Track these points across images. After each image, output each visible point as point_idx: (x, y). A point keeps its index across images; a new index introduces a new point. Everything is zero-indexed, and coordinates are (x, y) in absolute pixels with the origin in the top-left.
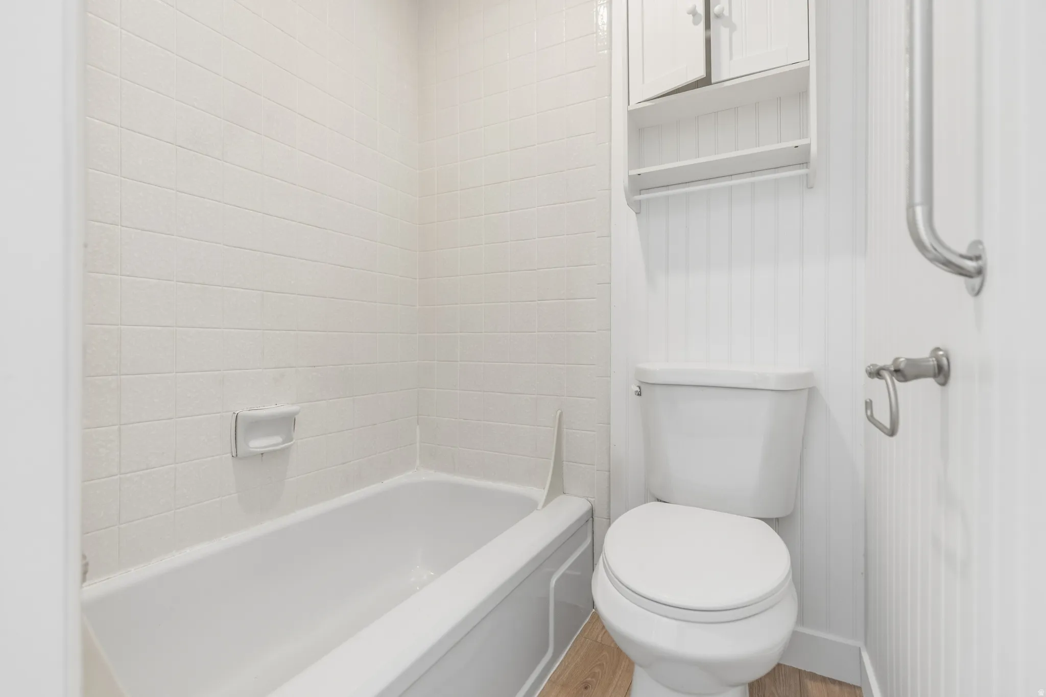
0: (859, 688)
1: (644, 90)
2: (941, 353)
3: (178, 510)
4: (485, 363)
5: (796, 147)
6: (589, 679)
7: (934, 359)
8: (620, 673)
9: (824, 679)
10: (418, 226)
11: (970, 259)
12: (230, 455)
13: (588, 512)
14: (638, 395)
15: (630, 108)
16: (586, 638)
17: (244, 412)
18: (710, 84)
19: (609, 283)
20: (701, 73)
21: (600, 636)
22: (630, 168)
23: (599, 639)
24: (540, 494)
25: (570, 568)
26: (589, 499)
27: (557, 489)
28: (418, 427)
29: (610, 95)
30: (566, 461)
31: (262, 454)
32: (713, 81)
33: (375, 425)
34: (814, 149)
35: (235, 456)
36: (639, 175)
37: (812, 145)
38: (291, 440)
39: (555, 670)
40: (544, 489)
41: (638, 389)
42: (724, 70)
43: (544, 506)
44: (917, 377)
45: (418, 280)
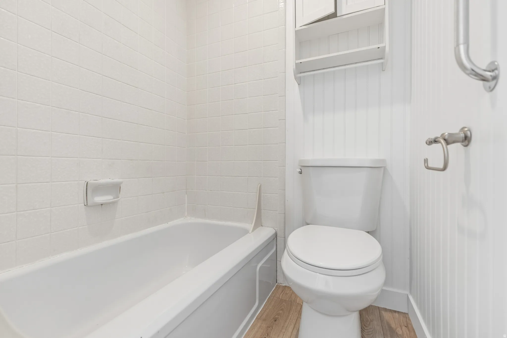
0: (407, 314)
1: (303, 20)
2: (466, 129)
3: (52, 233)
4: (221, 162)
5: (378, 48)
6: (277, 316)
7: (462, 132)
8: (292, 312)
9: (391, 311)
10: (186, 92)
11: (490, 71)
12: (83, 204)
13: (274, 234)
14: (300, 173)
15: (297, 29)
16: (274, 297)
17: (91, 182)
18: (337, 17)
19: (285, 120)
20: (332, 10)
21: (281, 296)
22: (296, 59)
23: (280, 298)
24: (250, 226)
25: (265, 263)
26: (275, 228)
27: (258, 223)
28: (186, 195)
29: (285, 25)
30: (263, 210)
31: (102, 205)
32: (338, 15)
33: (164, 193)
34: (387, 49)
35: (86, 205)
36: (301, 63)
37: (386, 47)
38: (118, 197)
39: (259, 313)
40: (252, 224)
41: (300, 170)
42: (343, 10)
43: (253, 231)
44: (454, 142)
45: (186, 120)
